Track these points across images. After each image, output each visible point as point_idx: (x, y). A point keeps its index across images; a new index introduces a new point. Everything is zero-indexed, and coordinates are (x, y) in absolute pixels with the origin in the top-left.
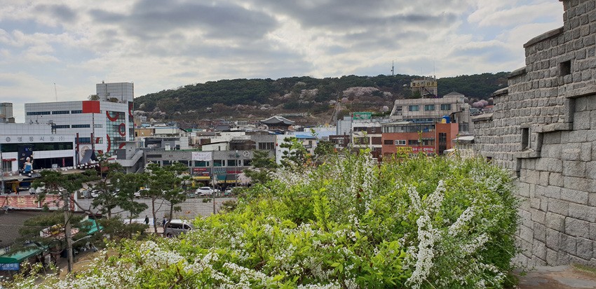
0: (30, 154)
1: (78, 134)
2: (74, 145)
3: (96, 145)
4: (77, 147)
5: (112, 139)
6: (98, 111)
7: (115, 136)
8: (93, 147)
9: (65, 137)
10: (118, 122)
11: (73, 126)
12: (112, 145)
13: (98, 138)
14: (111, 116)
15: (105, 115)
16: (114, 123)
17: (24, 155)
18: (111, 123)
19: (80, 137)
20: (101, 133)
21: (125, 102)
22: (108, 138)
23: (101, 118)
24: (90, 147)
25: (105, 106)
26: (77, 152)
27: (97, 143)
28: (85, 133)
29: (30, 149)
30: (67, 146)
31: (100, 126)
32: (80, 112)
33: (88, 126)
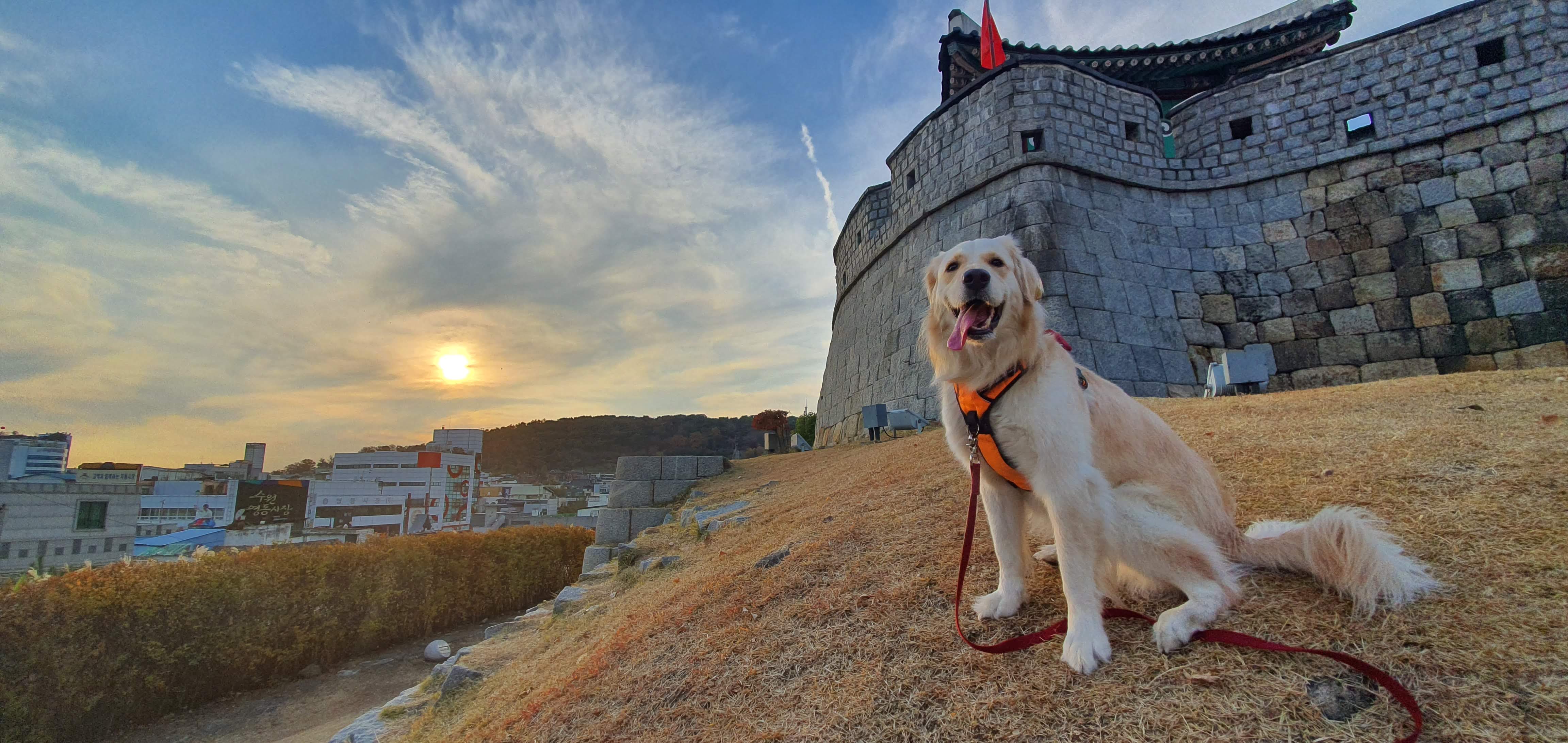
0: (348, 520)
1: (410, 495)
2: (404, 508)
3: (430, 508)
4: (407, 511)
5: (450, 500)
6: (438, 465)
7: (455, 496)
8: (427, 511)
9: (394, 498)
10: (460, 480)
11: (401, 484)
12: (450, 508)
13: (434, 500)
14: (453, 471)
15: (446, 470)
16: (456, 480)
17: (341, 521)
18: (452, 480)
19: (412, 497)
20: (439, 493)
21: (471, 453)
22: (446, 499)
23: (440, 474)
24: (423, 511)
25: (447, 459)
26: (406, 519)
27: (432, 505)
28: (418, 493)
29: (350, 514)
30: (395, 509)
31: (438, 484)
32: (414, 466)
33: (423, 484)
